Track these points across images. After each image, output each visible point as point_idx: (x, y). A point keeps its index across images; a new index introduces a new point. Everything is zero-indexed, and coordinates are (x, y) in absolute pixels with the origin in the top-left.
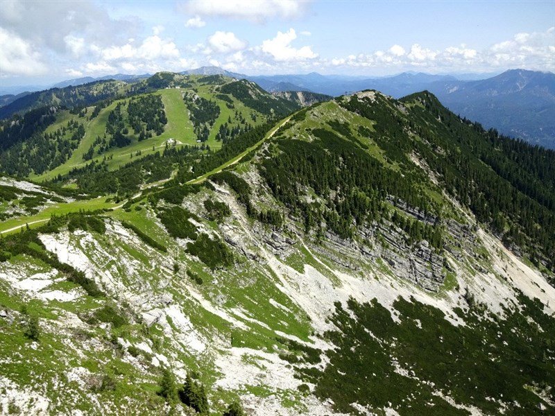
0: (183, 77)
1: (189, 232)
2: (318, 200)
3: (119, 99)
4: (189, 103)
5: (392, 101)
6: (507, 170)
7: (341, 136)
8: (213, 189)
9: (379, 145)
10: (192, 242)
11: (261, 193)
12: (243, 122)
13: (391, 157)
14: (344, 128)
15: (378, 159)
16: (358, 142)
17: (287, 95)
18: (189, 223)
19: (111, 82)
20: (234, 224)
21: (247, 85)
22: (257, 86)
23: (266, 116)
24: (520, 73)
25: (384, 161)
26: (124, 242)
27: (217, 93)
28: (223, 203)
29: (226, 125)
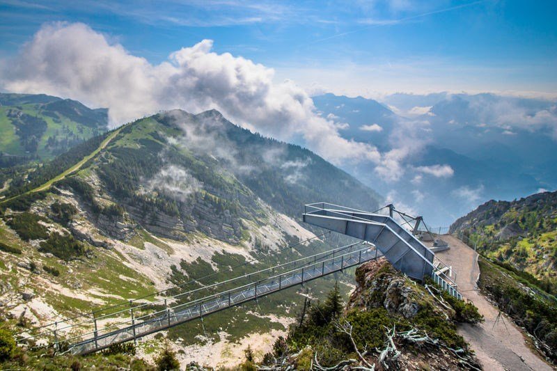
1: (40, 232)
4: (13, 119)
7: (161, 143)
8: (59, 193)
10: (44, 241)
11: (102, 192)
12: (71, 134)
14: (162, 137)
18: (39, 225)
20: (81, 219)
23: (92, 128)
27: (43, 110)
28: (70, 204)
29: (54, 137)
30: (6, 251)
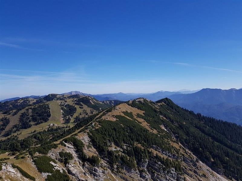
0: (61, 96)
1: (49, 169)
2: (118, 149)
3: (29, 106)
4: (62, 107)
5: (151, 102)
6: (208, 131)
7: (129, 118)
8: (65, 146)
9: (146, 122)
10: (50, 174)
11: (89, 147)
12: (87, 114)
13: (153, 127)
14: (130, 115)
15: (147, 128)
16: (137, 121)
17: (108, 102)
18: (50, 164)
19: (27, 99)
20: (74, 164)
21: (90, 98)
22: (94, 99)
23: (97, 111)
24: (208, 90)
25: (150, 129)
26: (11, 176)
27: (76, 102)
28: (69, 153)
29: (79, 116)
30: (27, 177)
